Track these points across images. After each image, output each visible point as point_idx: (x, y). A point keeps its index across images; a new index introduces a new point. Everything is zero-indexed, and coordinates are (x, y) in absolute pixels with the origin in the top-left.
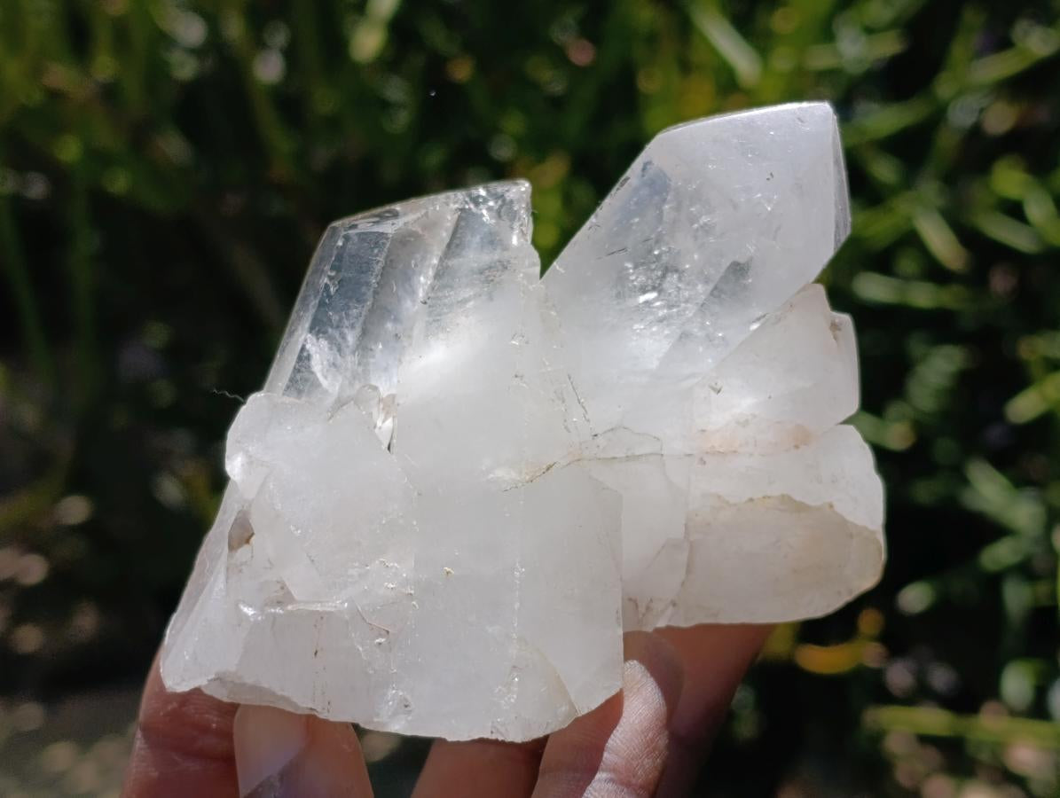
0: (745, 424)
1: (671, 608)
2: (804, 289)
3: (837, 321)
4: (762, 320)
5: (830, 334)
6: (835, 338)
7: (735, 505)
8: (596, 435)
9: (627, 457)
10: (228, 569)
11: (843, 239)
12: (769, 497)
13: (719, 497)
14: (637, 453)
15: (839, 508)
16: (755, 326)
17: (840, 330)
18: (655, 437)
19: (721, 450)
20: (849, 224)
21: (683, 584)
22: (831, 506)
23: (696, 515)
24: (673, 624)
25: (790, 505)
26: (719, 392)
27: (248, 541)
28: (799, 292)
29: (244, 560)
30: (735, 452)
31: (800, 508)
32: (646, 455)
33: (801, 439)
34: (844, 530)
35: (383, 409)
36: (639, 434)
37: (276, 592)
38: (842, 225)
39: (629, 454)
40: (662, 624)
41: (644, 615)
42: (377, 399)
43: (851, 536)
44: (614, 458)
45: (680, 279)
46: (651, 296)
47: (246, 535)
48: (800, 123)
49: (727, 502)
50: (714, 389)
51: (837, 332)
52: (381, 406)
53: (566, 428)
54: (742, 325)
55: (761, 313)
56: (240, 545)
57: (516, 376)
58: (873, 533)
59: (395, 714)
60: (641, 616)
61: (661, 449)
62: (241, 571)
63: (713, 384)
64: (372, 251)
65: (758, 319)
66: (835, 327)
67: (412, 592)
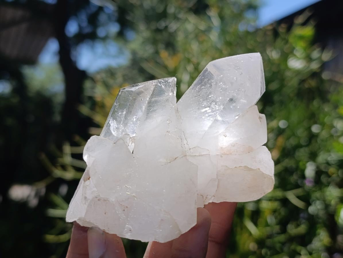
0: (234, 146)
1: (213, 197)
2: (251, 107)
3: (261, 116)
4: (239, 116)
5: (259, 120)
6: (260, 121)
7: (231, 169)
8: (190, 149)
9: (199, 155)
10: (83, 187)
11: (263, 93)
12: (241, 167)
13: (227, 166)
14: (202, 154)
15: (261, 169)
16: (237, 117)
17: (262, 119)
18: (207, 150)
19: (227, 153)
20: (265, 88)
21: (216, 191)
22: (259, 169)
23: (220, 172)
24: (214, 201)
25: (247, 169)
26: (226, 136)
27: (89, 179)
28: (249, 108)
29: (87, 184)
30: (231, 154)
31: (250, 170)
32: (205, 155)
33: (250, 150)
34: (263, 176)
35: (131, 141)
36: (202, 149)
37: (97, 194)
38: (263, 88)
39: (200, 154)
40: (211, 201)
41: (205, 199)
42: (129, 138)
43: (265, 178)
44: (196, 155)
45: (216, 104)
46: (207, 109)
47: (88, 177)
48: (250, 58)
49: (229, 168)
50: (224, 136)
51: (261, 119)
52: (130, 140)
53: (182, 147)
54: (233, 117)
55: (238, 114)
56: (87, 180)
57: (167, 132)
58: (271, 176)
59: (127, 233)
60: (204, 200)
61: (209, 153)
62: (86, 188)
63: (224, 134)
64: (129, 96)
65: (237, 116)
66: (260, 118)
67: (134, 195)
